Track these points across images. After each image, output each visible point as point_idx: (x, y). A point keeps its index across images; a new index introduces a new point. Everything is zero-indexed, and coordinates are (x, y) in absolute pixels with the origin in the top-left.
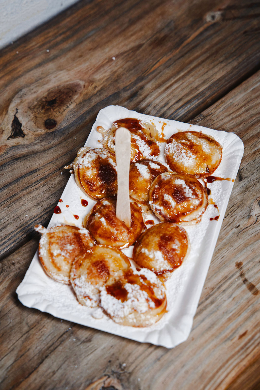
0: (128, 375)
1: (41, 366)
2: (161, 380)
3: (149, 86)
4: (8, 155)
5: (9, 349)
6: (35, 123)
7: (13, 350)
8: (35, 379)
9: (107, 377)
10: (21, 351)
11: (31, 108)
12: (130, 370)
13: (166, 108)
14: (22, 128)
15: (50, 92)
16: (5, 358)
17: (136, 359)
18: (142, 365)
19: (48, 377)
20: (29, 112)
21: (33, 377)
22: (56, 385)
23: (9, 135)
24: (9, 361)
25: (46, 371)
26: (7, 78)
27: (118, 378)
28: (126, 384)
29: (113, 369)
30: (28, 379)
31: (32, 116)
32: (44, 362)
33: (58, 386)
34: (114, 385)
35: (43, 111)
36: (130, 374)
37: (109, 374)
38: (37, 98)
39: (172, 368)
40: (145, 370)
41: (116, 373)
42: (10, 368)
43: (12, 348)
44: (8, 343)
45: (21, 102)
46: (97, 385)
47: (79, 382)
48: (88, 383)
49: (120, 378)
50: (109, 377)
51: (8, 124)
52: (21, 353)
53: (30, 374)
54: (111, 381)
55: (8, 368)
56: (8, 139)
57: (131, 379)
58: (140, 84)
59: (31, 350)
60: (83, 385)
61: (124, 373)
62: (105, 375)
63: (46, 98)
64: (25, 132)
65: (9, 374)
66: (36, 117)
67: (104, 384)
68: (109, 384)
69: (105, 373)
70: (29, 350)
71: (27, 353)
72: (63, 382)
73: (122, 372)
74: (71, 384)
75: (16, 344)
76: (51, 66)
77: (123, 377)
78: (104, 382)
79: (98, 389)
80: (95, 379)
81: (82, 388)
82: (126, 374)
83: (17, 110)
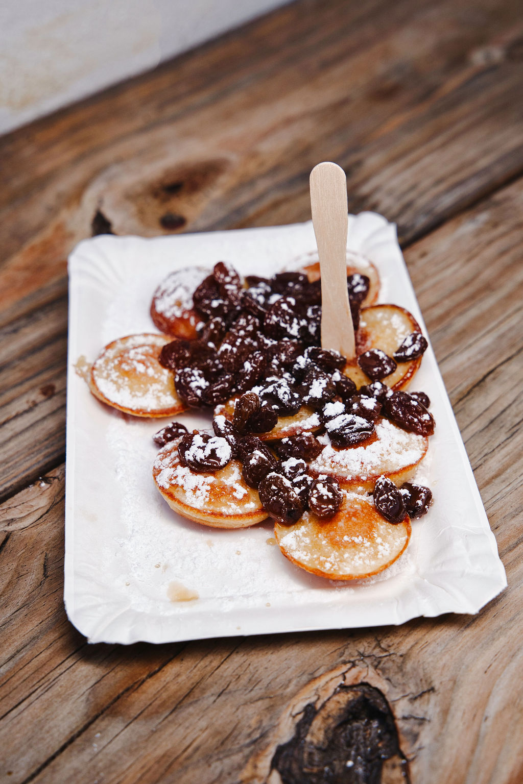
0: (399, 660)
2: (480, 665)
3: (373, 161)
6: (141, 221)
8: (178, 675)
9: (349, 665)
11: (130, 197)
12: (403, 650)
13: (413, 194)
15: (168, 173)
20: (128, 204)
21: (172, 669)
22: (228, 685)
26: (77, 150)
27: (376, 667)
28: (398, 678)
29: (361, 649)
30: (159, 674)
31: (133, 209)
33: (232, 687)
34: (367, 680)
35: (156, 202)
36: (405, 657)
37: (352, 659)
38: (141, 183)
40: (439, 649)
41: (370, 656)
45: (110, 188)
46: (327, 683)
47: (282, 678)
48: (305, 678)
49: (380, 666)
50: (354, 665)
53: (164, 665)
54: (360, 672)
57: (409, 666)
60: (294, 682)
61: (390, 655)
62: (345, 663)
63: (160, 181)
66: (141, 211)
67: (345, 679)
68: (356, 678)
69: (343, 658)
72: (244, 680)
73: (384, 654)
74: (265, 682)
77: (390, 664)
78: (344, 675)
79: (331, 691)
80: (321, 671)
81: (291, 688)
82: (393, 657)
83: (101, 201)
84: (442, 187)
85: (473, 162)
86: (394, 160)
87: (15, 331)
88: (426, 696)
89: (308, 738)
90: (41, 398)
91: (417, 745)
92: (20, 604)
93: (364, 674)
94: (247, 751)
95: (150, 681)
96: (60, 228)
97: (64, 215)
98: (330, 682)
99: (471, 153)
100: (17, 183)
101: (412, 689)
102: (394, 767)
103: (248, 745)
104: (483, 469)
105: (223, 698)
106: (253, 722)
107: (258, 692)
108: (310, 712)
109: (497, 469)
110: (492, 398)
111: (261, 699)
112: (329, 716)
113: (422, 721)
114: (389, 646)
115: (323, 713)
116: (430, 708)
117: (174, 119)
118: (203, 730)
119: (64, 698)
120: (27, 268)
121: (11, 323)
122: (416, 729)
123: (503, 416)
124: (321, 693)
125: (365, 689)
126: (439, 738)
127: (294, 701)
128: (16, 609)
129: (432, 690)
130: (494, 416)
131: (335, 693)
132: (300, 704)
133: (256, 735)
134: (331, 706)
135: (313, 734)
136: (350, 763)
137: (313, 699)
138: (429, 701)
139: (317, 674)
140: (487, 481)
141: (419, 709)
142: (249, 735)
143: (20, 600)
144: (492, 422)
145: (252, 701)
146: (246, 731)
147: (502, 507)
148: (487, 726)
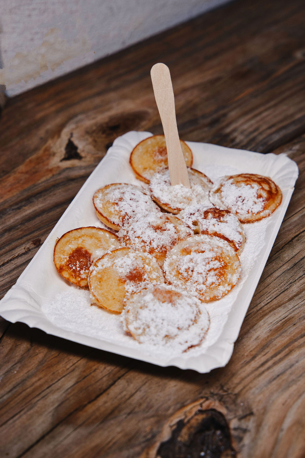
0: (233, 397)
1: (113, 387)
2: (281, 400)
3: (233, 114)
4: (62, 176)
5: (68, 369)
6: (95, 146)
7: (73, 370)
8: (106, 402)
9: (204, 399)
10: (84, 371)
11: (88, 132)
12: (237, 391)
13: (256, 134)
14: (79, 151)
15: (111, 119)
16: (63, 379)
17: (243, 379)
18: (251, 385)
19: (124, 399)
20: (87, 137)
21: (103, 399)
22: (134, 408)
23: (63, 157)
24: (69, 383)
25: (120, 393)
26: (59, 105)
27: (220, 401)
28: (232, 407)
29: (212, 391)
30: (95, 402)
31: (90, 140)
32: (117, 383)
33: (136, 410)
34: (215, 407)
35: (104, 136)
36: (237, 395)
37: (206, 396)
38: (96, 124)
39: (294, 388)
40: (257, 391)
41: (217, 394)
42: (69, 390)
43: (72, 368)
44: (66, 362)
45: (77, 127)
46: (191, 409)
47: (166, 405)
48: (179, 406)
49: (223, 400)
50: (207, 399)
51: (60, 147)
52: (85, 374)
53: (98, 396)
54: (211, 403)
55: (67, 390)
56: (61, 161)
57: (239, 400)
58: (222, 112)
59: (98, 371)
60: (172, 408)
61: (228, 394)
62: (202, 398)
63: (107, 123)
64: (83, 154)
65: (68, 396)
66: (95, 141)
68: (208, 406)
69: (201, 395)
70: (95, 370)
71: (93, 374)
72: (144, 406)
73: (225, 393)
74: (155, 407)
75: (76, 364)
76: (112, 95)
77: (228, 399)
78: (201, 405)
79: (193, 413)
80: (188, 402)
81: (171, 411)
82: (230, 395)
83: (72, 135)
84: (274, 129)
85: (292, 115)
86: (245, 114)
87: (19, 208)
88: (248, 417)
89: (179, 439)
90: (33, 246)
91: (241, 444)
92: (16, 361)
93: (213, 404)
94: (143, 445)
95: (90, 406)
96: (47, 150)
97: (50, 142)
98: (193, 408)
99: (292, 110)
100: (23, 124)
101: (240, 413)
102: (227, 455)
103: (144, 442)
104: (288, 291)
105: (131, 416)
106: (148, 429)
107: (151, 412)
108: (181, 424)
109: (297, 292)
110: (296, 251)
111: (153, 416)
112: (191, 427)
113: (245, 431)
114: (228, 389)
115: (188, 425)
116: (250, 424)
117: (116, 89)
118: (119, 433)
119: (39, 413)
120: (27, 172)
121: (17, 204)
122: (241, 435)
123: (302, 262)
124: (188, 414)
125: (214, 412)
126: (254, 440)
127: (172, 418)
128: (14, 363)
129: (252, 414)
130: (297, 261)
131: (196, 414)
132: (175, 420)
133: (149, 436)
134: (193, 421)
135: (182, 437)
136: (202, 454)
137: (183, 417)
138: (249, 420)
139: (186, 404)
140: (290, 298)
141: (244, 424)
142: (145, 436)
143: (17, 359)
144: (295, 265)
145: (148, 418)
146: (143, 434)
147: (298, 313)
148: (282, 434)
